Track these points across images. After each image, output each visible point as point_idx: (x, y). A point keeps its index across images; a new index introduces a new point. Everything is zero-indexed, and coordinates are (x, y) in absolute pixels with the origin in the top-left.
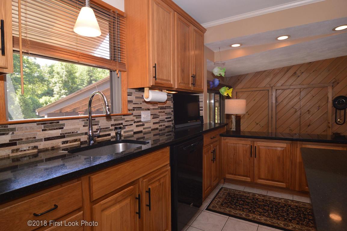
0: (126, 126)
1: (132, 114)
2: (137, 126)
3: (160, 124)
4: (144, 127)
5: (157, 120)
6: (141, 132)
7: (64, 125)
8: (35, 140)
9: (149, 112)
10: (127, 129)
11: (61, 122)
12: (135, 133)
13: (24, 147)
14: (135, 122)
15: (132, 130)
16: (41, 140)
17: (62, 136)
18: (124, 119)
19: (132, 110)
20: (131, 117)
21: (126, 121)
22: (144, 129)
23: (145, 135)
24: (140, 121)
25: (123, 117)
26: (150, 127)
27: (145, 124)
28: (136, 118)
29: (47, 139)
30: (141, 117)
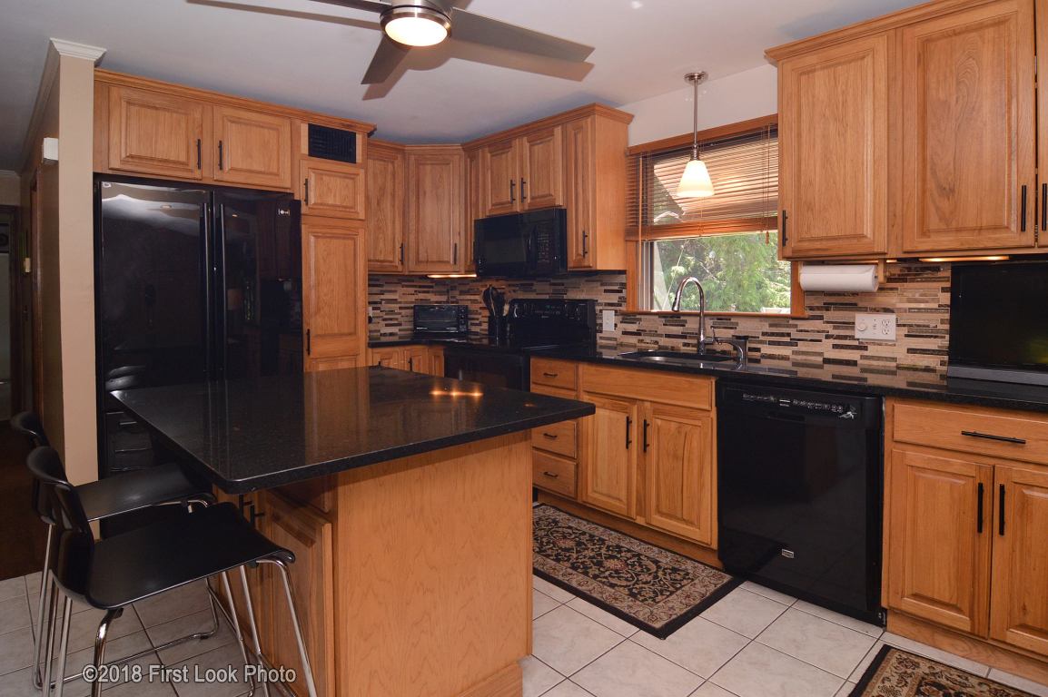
0: (799, 340)
1: (821, 318)
2: (835, 346)
4: (865, 353)
6: (854, 363)
7: (686, 321)
8: (655, 334)
9: (892, 317)
10: (802, 347)
11: (683, 318)
12: (827, 361)
13: (647, 339)
14: (827, 337)
15: (821, 354)
16: (661, 336)
17: (683, 336)
18: (796, 326)
19: (818, 308)
20: (818, 325)
21: (801, 331)
22: (863, 357)
23: (865, 375)
24: (852, 338)
25: (791, 322)
26: (894, 359)
27: (870, 347)
28: (835, 328)
29: (668, 336)
30: (853, 328)
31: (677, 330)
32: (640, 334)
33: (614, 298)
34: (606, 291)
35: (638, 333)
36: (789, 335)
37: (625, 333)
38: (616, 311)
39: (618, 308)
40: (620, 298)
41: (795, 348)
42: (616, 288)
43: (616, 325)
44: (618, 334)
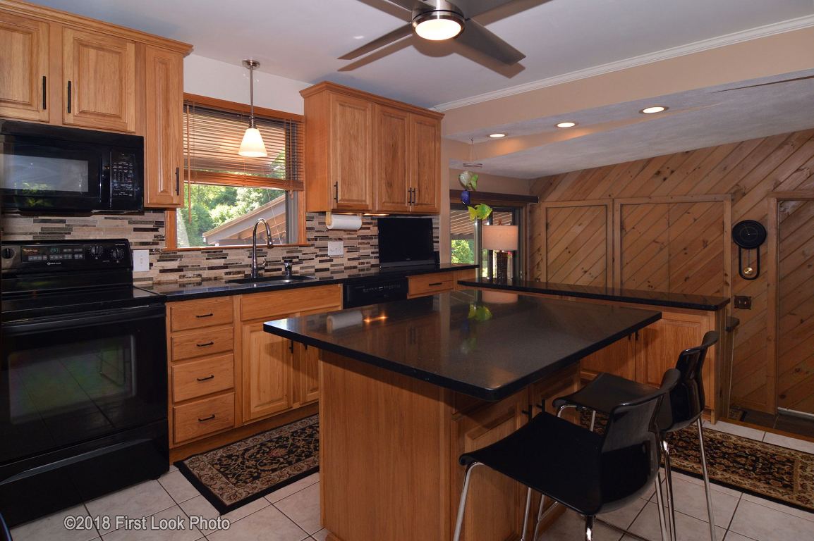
0: (304, 260)
1: (313, 245)
2: (320, 261)
3: (361, 261)
4: (333, 263)
5: (355, 255)
6: (327, 270)
7: (227, 254)
8: (198, 268)
9: (342, 242)
10: (305, 264)
11: (224, 252)
12: (317, 270)
13: (190, 274)
14: (317, 256)
15: (313, 267)
16: (204, 269)
17: (225, 267)
18: (301, 251)
19: (312, 239)
20: (312, 249)
21: (304, 254)
22: (332, 266)
23: (333, 275)
24: (327, 255)
25: (299, 249)
26: (342, 265)
27: (334, 259)
28: (320, 251)
29: (211, 268)
30: (327, 250)
31: (221, 262)
32: (182, 270)
33: (149, 237)
34: (135, 230)
35: (180, 269)
36: (298, 257)
37: (163, 271)
38: (151, 250)
39: (154, 247)
40: (156, 237)
41: (301, 265)
42: (151, 226)
43: (151, 265)
44: (155, 273)
